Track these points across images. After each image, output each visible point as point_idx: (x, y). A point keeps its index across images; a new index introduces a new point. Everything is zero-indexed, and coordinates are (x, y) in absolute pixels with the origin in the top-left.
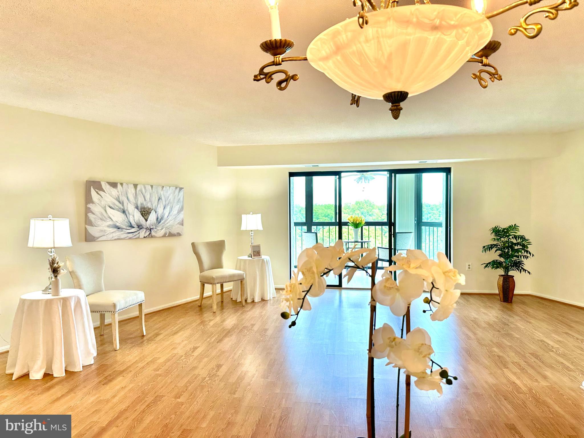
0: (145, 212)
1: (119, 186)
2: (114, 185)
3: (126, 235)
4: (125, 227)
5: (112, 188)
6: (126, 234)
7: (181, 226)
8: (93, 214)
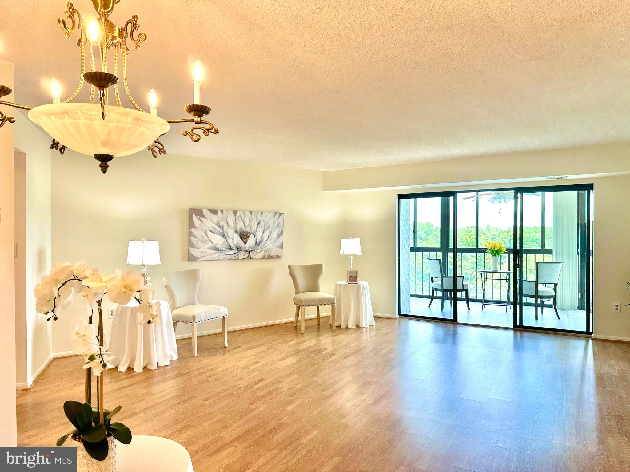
0: (244, 236)
1: (219, 212)
2: (214, 212)
3: (225, 257)
4: (224, 249)
5: (213, 214)
6: (226, 255)
7: (281, 249)
8: (195, 237)
